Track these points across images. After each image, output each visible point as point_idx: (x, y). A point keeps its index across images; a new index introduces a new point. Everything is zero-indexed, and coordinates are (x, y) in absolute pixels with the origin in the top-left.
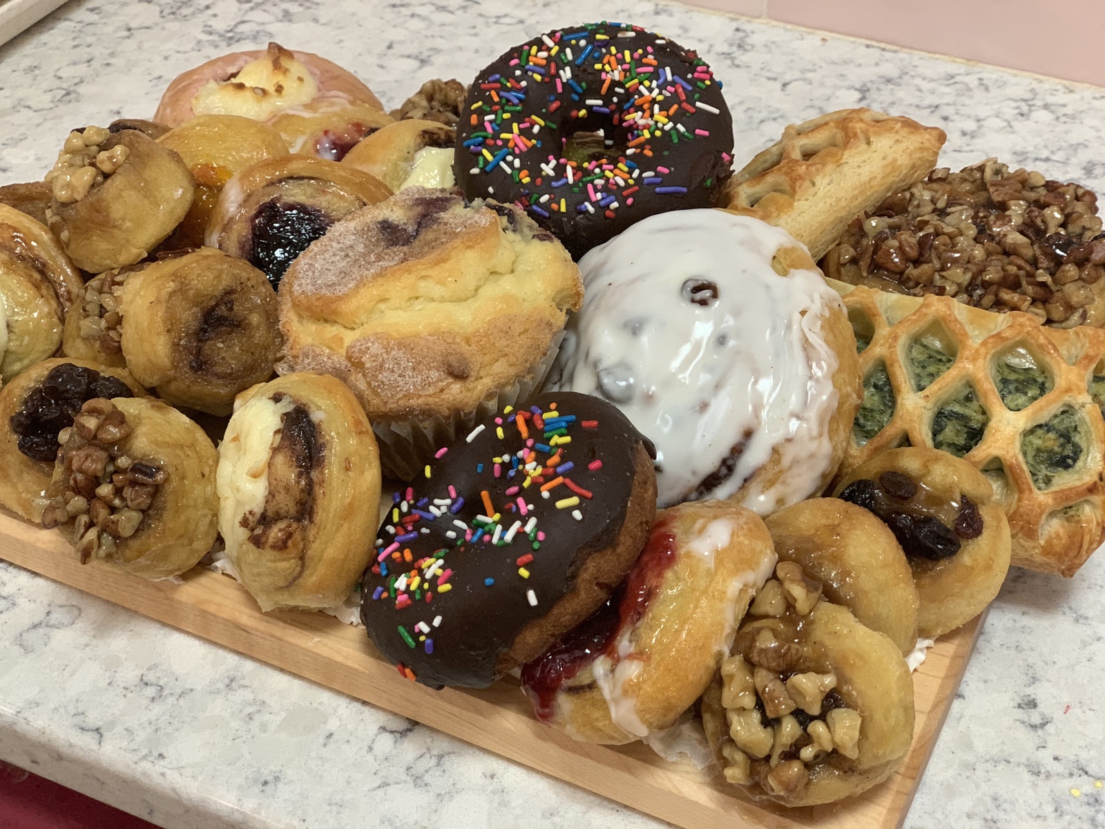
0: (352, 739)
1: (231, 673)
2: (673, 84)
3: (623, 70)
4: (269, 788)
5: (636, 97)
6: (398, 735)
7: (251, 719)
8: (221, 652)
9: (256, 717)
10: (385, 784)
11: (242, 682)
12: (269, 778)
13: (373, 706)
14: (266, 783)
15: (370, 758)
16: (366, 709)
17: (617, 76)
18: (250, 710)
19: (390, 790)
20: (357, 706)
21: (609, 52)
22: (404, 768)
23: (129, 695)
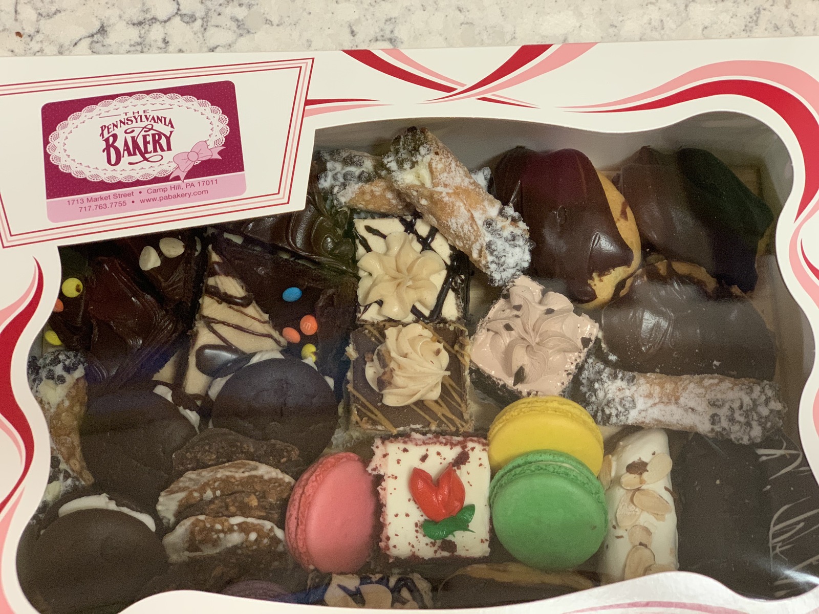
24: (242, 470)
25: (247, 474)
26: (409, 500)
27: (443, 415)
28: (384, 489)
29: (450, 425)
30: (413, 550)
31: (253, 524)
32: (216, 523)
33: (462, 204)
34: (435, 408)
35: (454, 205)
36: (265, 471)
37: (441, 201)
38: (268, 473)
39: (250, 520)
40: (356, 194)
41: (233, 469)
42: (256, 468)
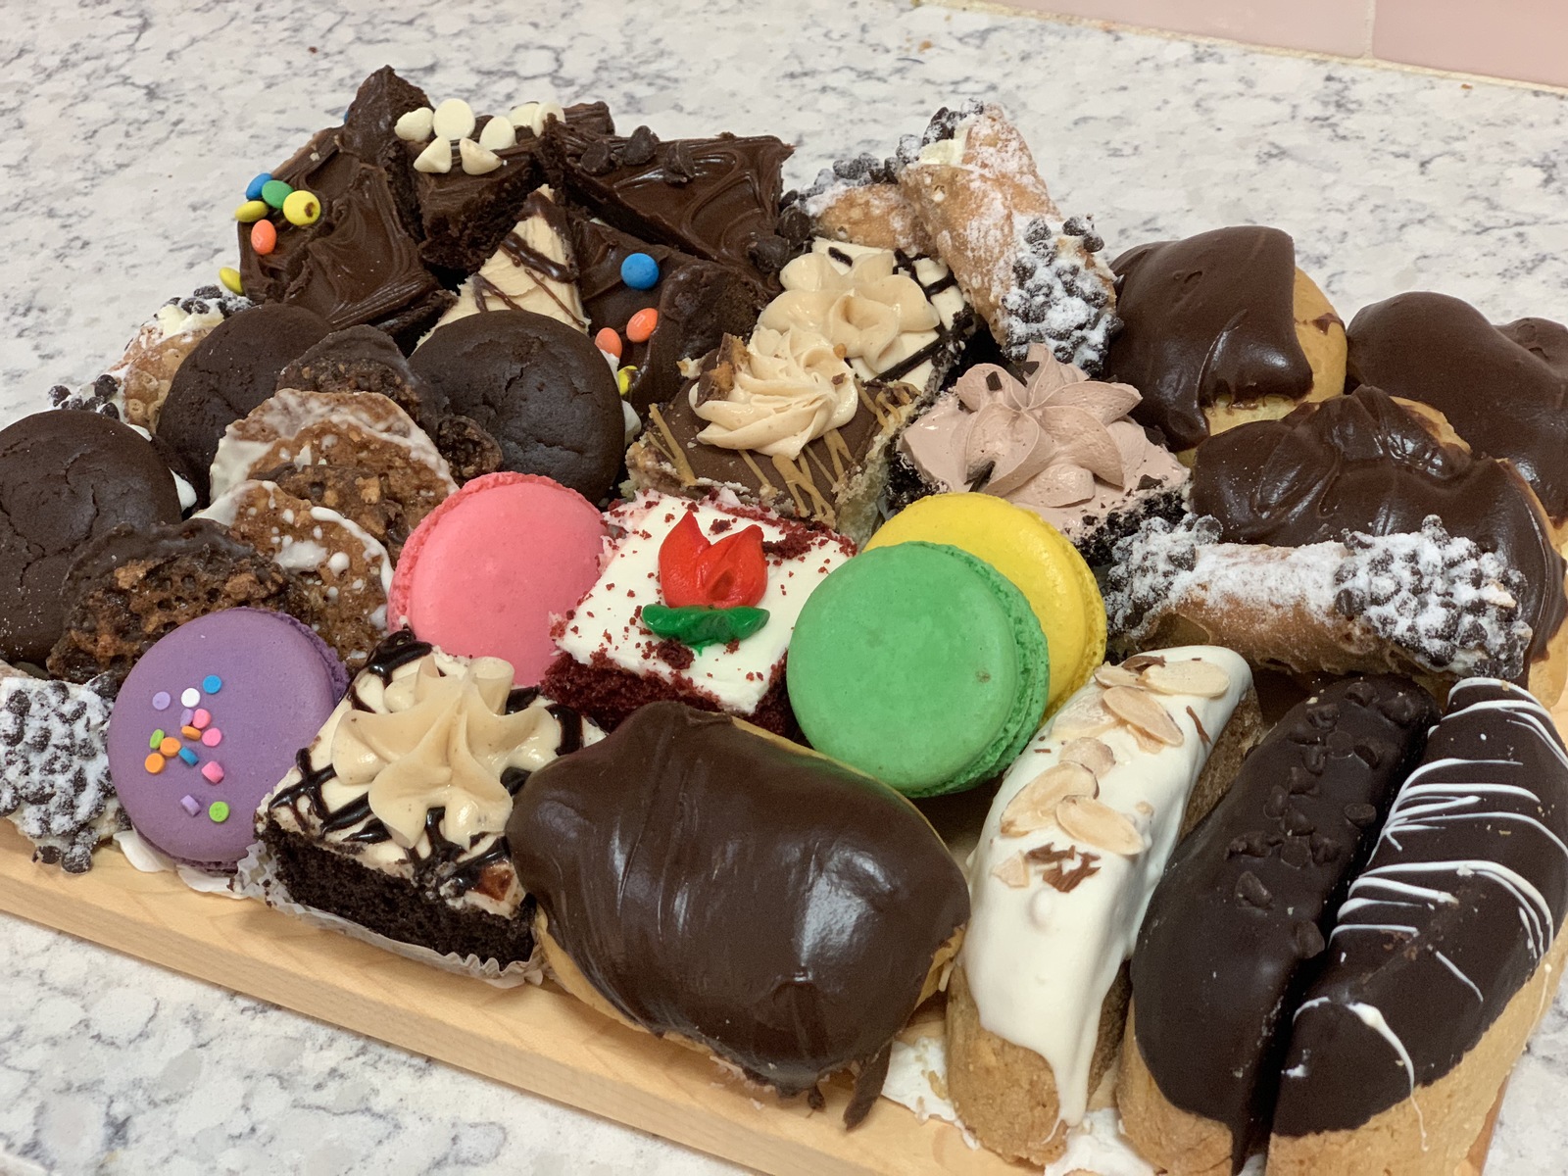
24: (381, 426)
25: (385, 436)
26: (650, 575)
27: (797, 486)
28: (615, 548)
29: (800, 503)
30: (607, 645)
31: (351, 536)
32: (287, 507)
33: (1000, 196)
34: (786, 470)
35: (985, 195)
36: (418, 443)
37: (966, 188)
38: (423, 449)
39: (349, 524)
40: (838, 200)
41: (365, 416)
42: (405, 434)
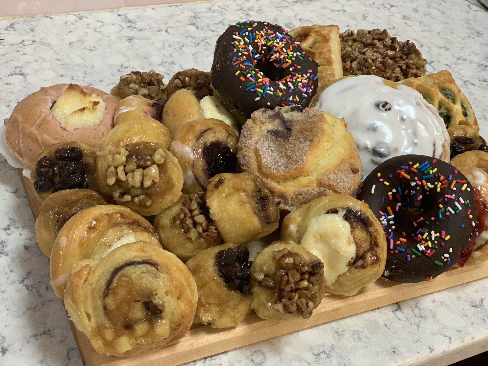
0: (392, 321)
1: (334, 330)
2: (283, 38)
3: (264, 39)
4: (397, 352)
5: (274, 48)
6: (398, 310)
7: (360, 338)
8: (320, 327)
9: (361, 337)
10: (418, 326)
11: (341, 330)
12: (393, 350)
13: (381, 307)
14: (394, 352)
15: (403, 322)
16: (380, 310)
17: (263, 42)
18: (356, 336)
19: (421, 325)
20: (377, 311)
21: (256, 34)
22: (415, 318)
23: (320, 362)
